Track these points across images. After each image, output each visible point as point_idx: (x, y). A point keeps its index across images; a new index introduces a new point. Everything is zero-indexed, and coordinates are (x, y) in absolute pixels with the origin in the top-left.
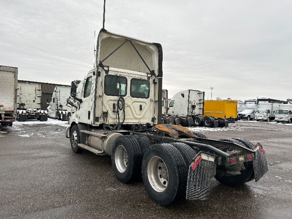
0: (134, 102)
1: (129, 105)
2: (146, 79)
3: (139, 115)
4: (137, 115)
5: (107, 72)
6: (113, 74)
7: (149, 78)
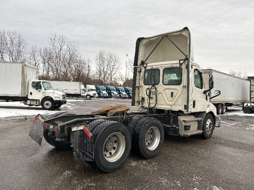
0: (166, 89)
1: (161, 92)
2: (178, 66)
3: (171, 101)
4: (169, 101)
5: (145, 68)
6: (149, 68)
7: (181, 64)
